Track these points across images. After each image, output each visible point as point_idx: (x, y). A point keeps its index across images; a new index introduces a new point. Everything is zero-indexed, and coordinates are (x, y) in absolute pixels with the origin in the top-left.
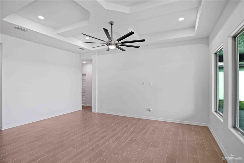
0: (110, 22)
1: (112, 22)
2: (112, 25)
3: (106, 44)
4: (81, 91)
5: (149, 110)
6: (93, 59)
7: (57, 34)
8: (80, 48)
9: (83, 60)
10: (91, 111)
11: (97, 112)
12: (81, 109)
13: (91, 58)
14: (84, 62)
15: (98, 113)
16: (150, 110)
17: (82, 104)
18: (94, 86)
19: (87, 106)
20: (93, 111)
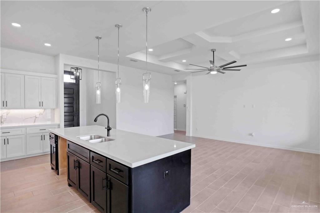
0: (212, 50)
1: (213, 49)
2: (214, 52)
3: (209, 70)
4: (173, 114)
5: (251, 135)
6: (187, 81)
7: (160, 61)
8: (176, 71)
9: (174, 82)
10: (185, 135)
11: (191, 135)
12: (173, 132)
13: (185, 79)
14: (176, 83)
15: (192, 137)
16: (253, 134)
17: (174, 128)
18: (188, 108)
19: (178, 130)
20: (187, 135)
